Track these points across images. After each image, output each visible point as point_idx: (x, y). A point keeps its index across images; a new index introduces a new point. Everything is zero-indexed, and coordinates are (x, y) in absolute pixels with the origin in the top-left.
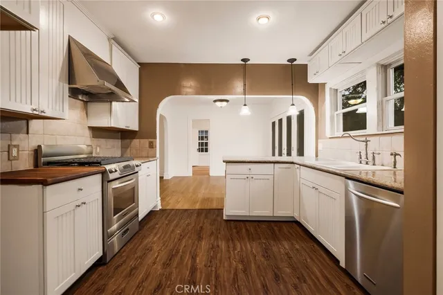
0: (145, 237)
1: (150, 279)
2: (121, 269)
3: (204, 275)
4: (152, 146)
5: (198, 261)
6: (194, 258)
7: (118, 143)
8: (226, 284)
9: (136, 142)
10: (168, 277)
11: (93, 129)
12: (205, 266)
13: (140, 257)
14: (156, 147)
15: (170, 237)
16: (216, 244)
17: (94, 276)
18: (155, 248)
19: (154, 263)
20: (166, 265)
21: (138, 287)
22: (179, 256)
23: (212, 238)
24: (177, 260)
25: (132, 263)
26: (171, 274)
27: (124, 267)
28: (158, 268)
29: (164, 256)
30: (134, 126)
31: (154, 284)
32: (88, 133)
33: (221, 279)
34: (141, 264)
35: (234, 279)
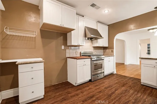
0: (105, 79)
1: (99, 89)
2: (94, 84)
3: (115, 96)
4: (112, 51)
5: (116, 92)
6: (116, 90)
7: (102, 51)
8: (122, 102)
9: (107, 50)
10: (104, 91)
11: (94, 47)
12: (118, 94)
13: (100, 84)
14: (114, 52)
15: (112, 82)
16: (128, 90)
17: (88, 83)
18: (106, 83)
19: (103, 86)
20: (106, 88)
21: (95, 89)
22: (111, 88)
23: (129, 88)
24: (110, 88)
25: (97, 84)
26: (105, 90)
27: (95, 84)
28: (103, 88)
29: (107, 86)
30: (107, 45)
31: (99, 91)
32: (92, 48)
33: (121, 100)
34: (100, 85)
35: (126, 102)
